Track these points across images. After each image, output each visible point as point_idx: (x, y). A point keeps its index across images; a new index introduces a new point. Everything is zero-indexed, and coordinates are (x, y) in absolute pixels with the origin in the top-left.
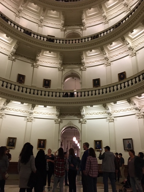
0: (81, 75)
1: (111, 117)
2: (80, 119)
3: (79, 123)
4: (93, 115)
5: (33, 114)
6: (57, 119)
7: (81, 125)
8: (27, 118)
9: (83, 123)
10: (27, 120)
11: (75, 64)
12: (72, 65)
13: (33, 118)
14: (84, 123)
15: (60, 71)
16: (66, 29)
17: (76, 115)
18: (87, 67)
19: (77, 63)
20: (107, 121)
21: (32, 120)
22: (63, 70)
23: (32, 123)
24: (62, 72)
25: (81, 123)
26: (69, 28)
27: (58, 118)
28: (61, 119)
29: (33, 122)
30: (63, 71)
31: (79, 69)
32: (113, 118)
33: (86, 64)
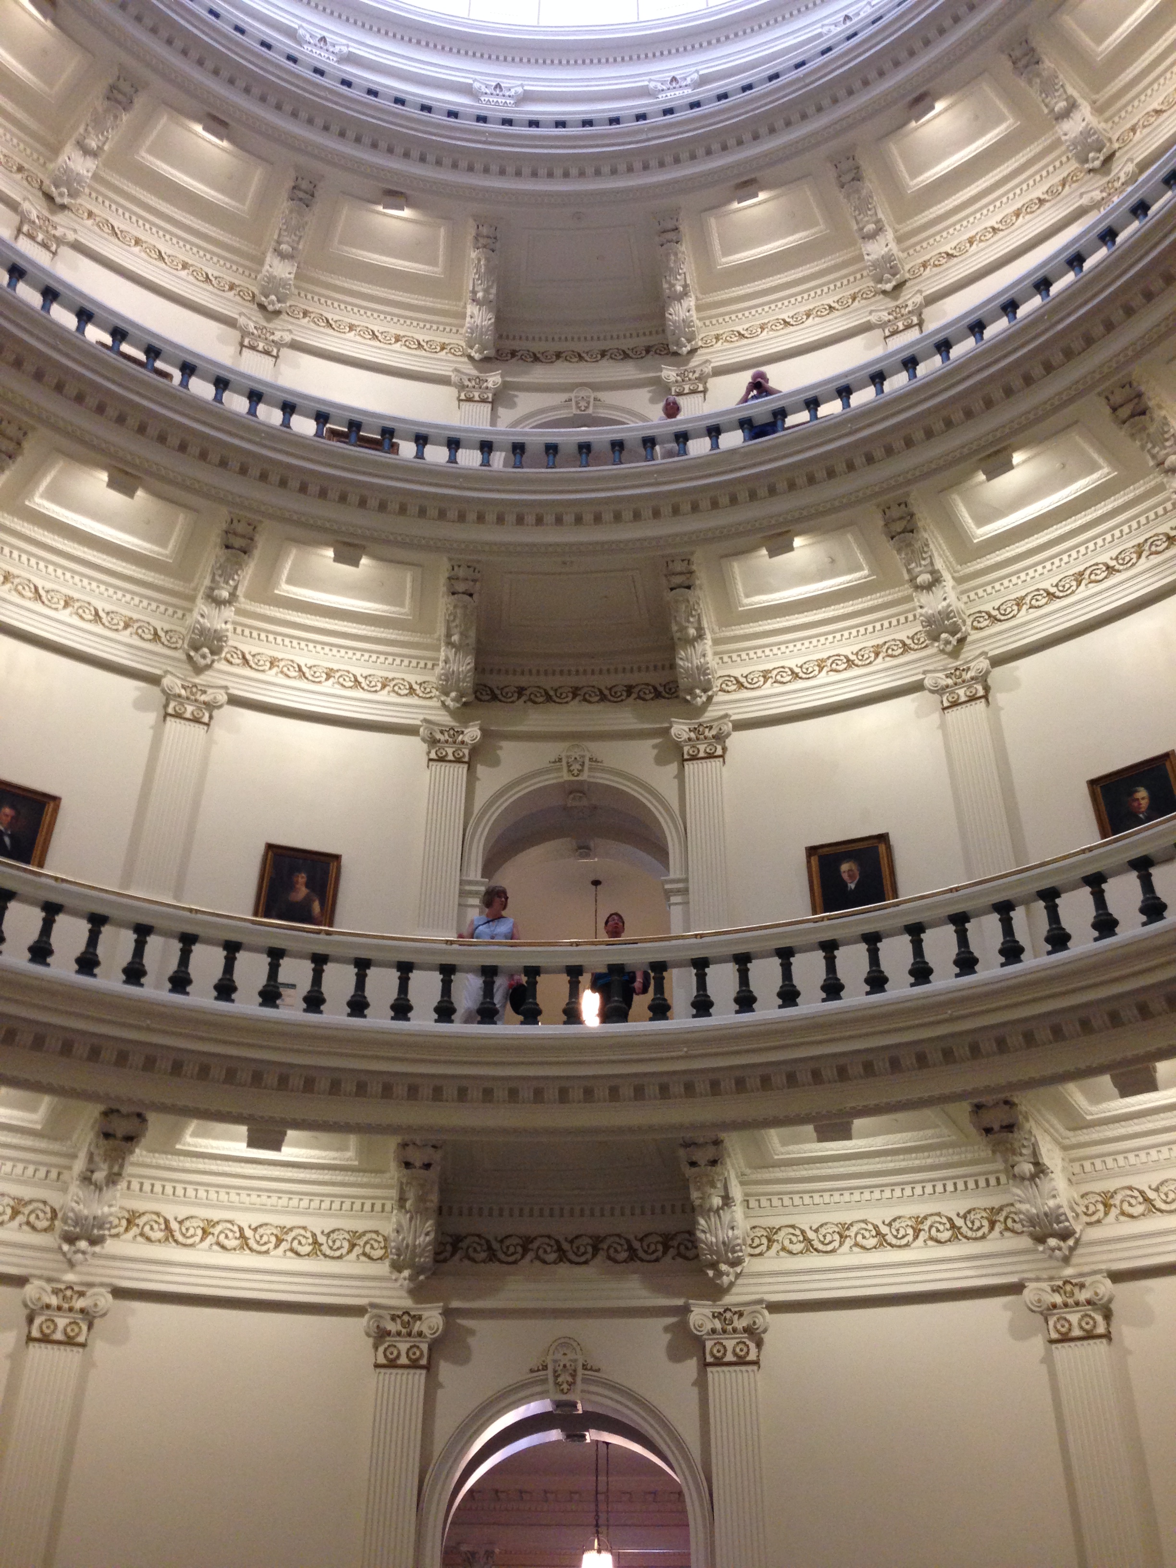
0: (675, 805)
1: (1068, 1272)
2: (686, 1310)
3: (676, 1354)
4: (846, 1257)
5: (111, 1246)
6: (407, 1303)
7: (701, 1383)
8: (30, 1290)
9: (719, 1362)
10: (30, 1320)
11: (603, 698)
12: (574, 705)
13: (106, 1300)
14: (742, 1362)
16: (506, 386)
17: (633, 1256)
18: (742, 725)
19: (629, 690)
20: (1019, 1333)
21: (88, 1316)
22: (475, 750)
23: (88, 1365)
25: (692, 1365)
26: (539, 374)
27: (418, 1292)
28: (448, 1313)
29: (100, 1348)
31: (647, 748)
32: (1106, 1287)
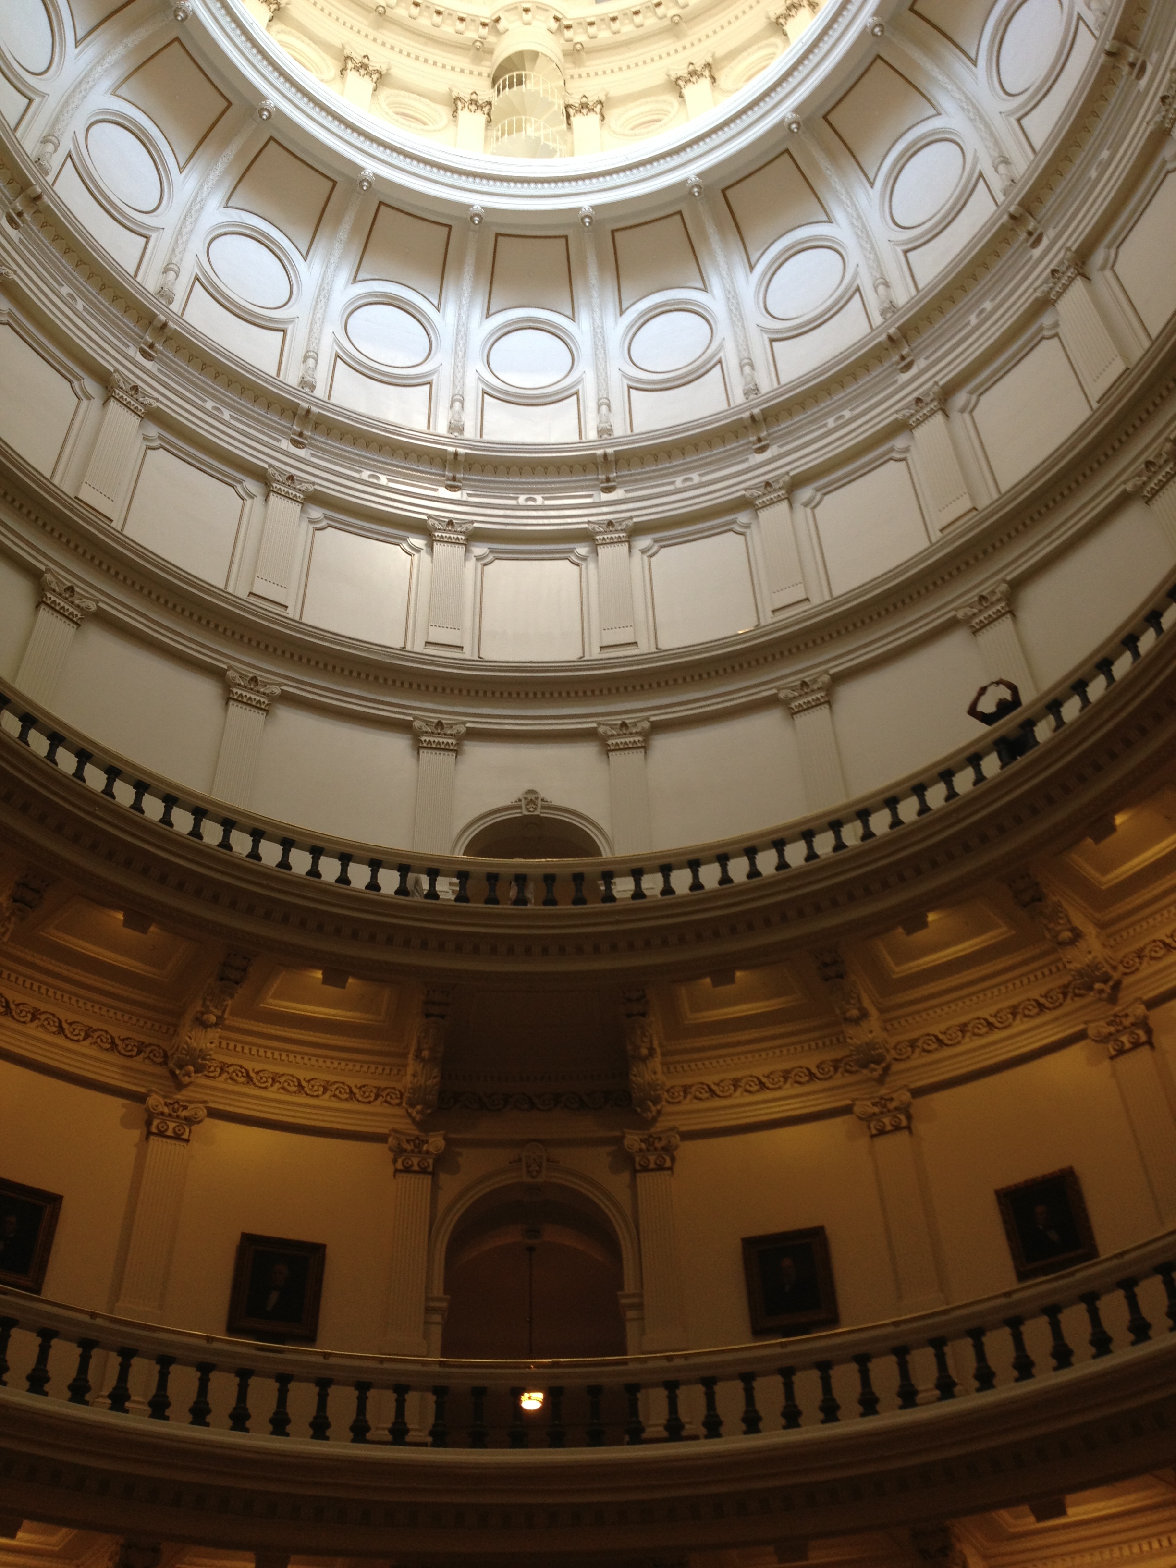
15: (407, 1170)
24: (435, 1188)
30: (443, 1178)
33: (670, 1108)
